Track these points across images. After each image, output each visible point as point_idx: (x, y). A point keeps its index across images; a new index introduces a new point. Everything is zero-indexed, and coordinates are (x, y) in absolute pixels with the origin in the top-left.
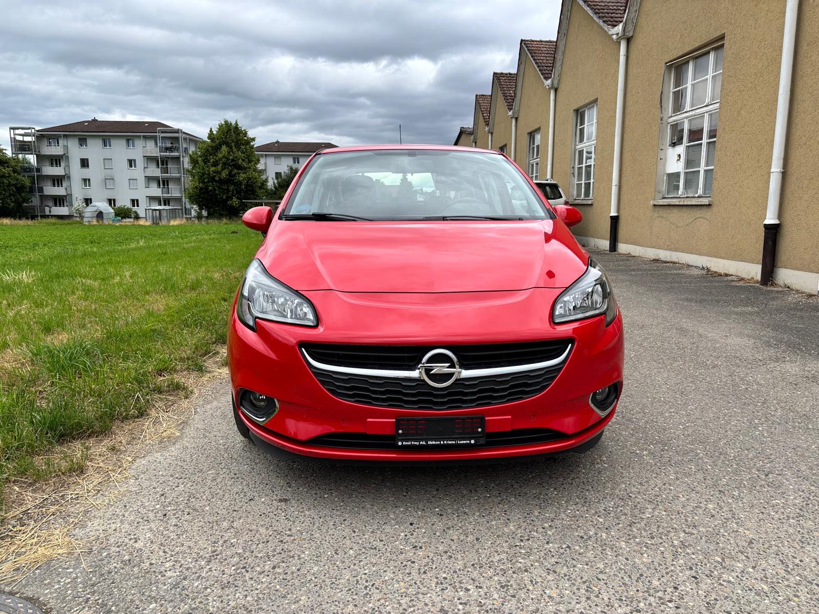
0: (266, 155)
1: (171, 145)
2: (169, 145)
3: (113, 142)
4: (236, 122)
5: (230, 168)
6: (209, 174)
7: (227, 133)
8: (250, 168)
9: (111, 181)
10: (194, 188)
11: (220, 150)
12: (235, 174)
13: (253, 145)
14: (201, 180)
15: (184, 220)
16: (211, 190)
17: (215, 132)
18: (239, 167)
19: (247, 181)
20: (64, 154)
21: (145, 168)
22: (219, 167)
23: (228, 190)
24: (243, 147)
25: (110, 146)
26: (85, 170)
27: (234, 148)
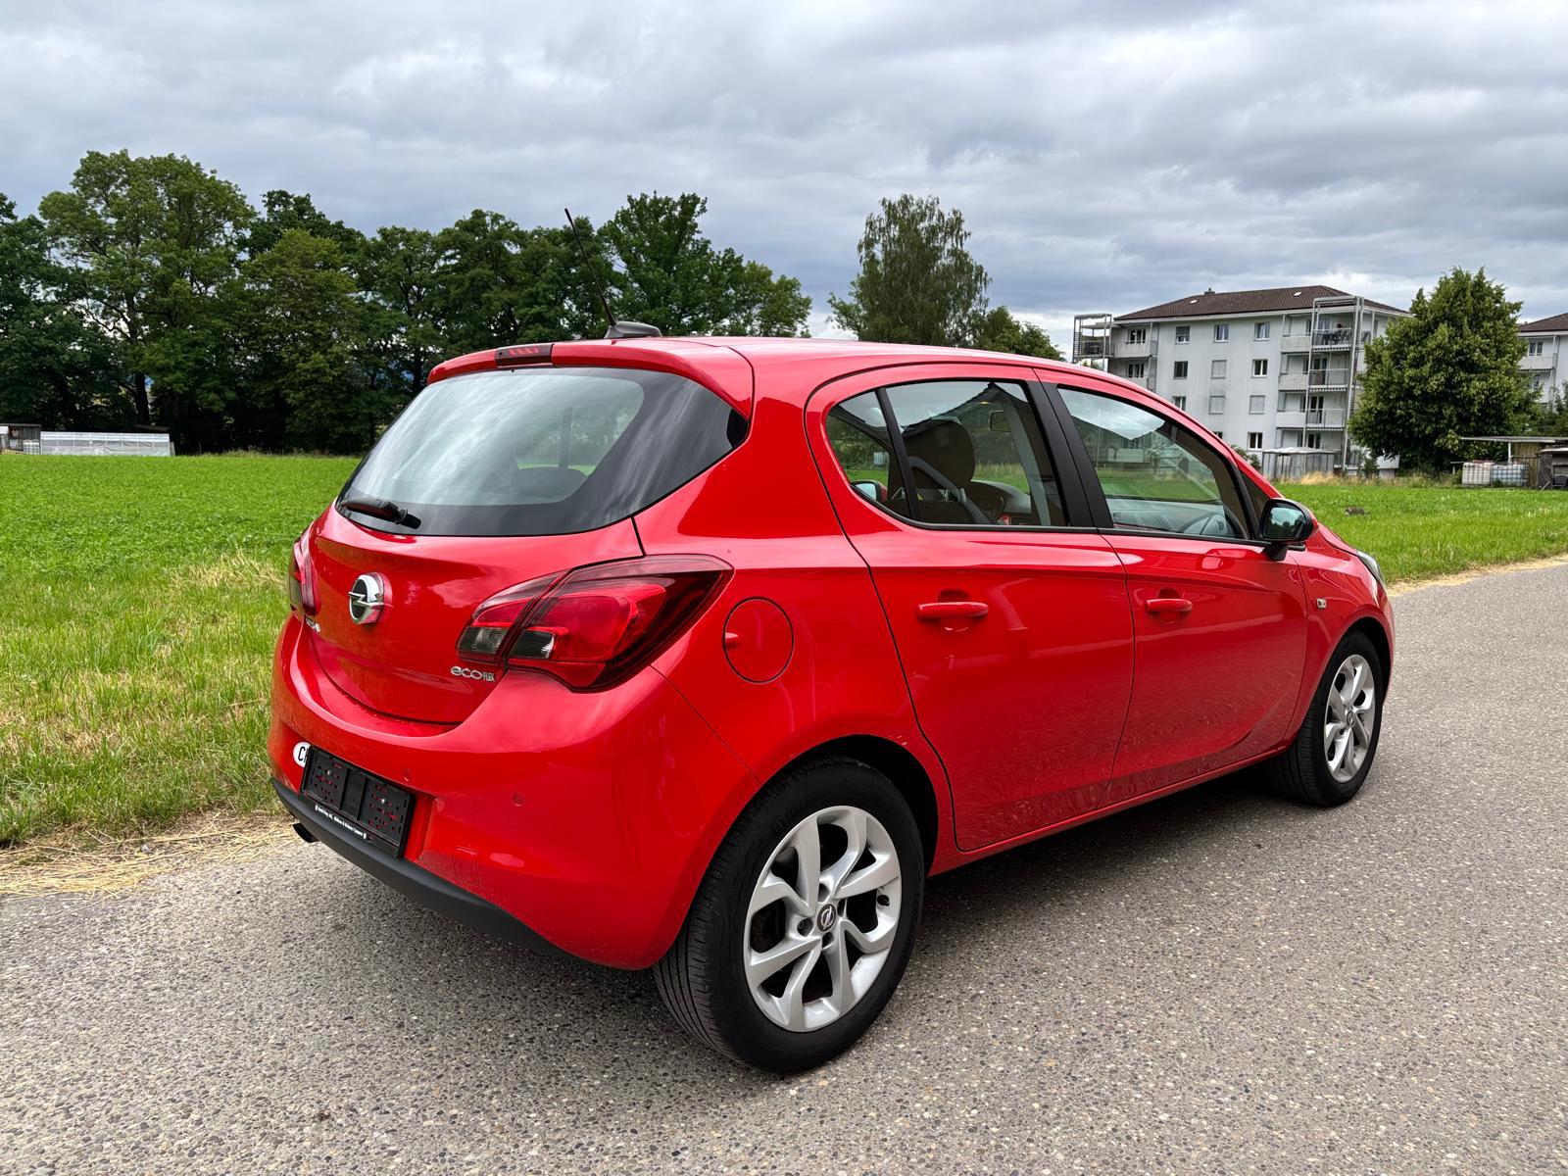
0: (1559, 337)
1: (1337, 329)
2: (1333, 329)
3: (1233, 330)
4: (1481, 273)
5: (1451, 370)
6: (1400, 384)
7: (1455, 297)
8: (1497, 368)
9: (1220, 399)
10: (1364, 412)
11: (1433, 333)
12: (1460, 383)
13: (1514, 320)
14: (1383, 393)
15: (1330, 475)
16: (1401, 416)
17: (1428, 298)
18: (1471, 367)
19: (1487, 398)
20: (1151, 356)
21: (1281, 374)
22: (1426, 369)
23: (1440, 416)
24: (1487, 324)
25: (1226, 338)
26: (1180, 382)
27: (1466, 327)
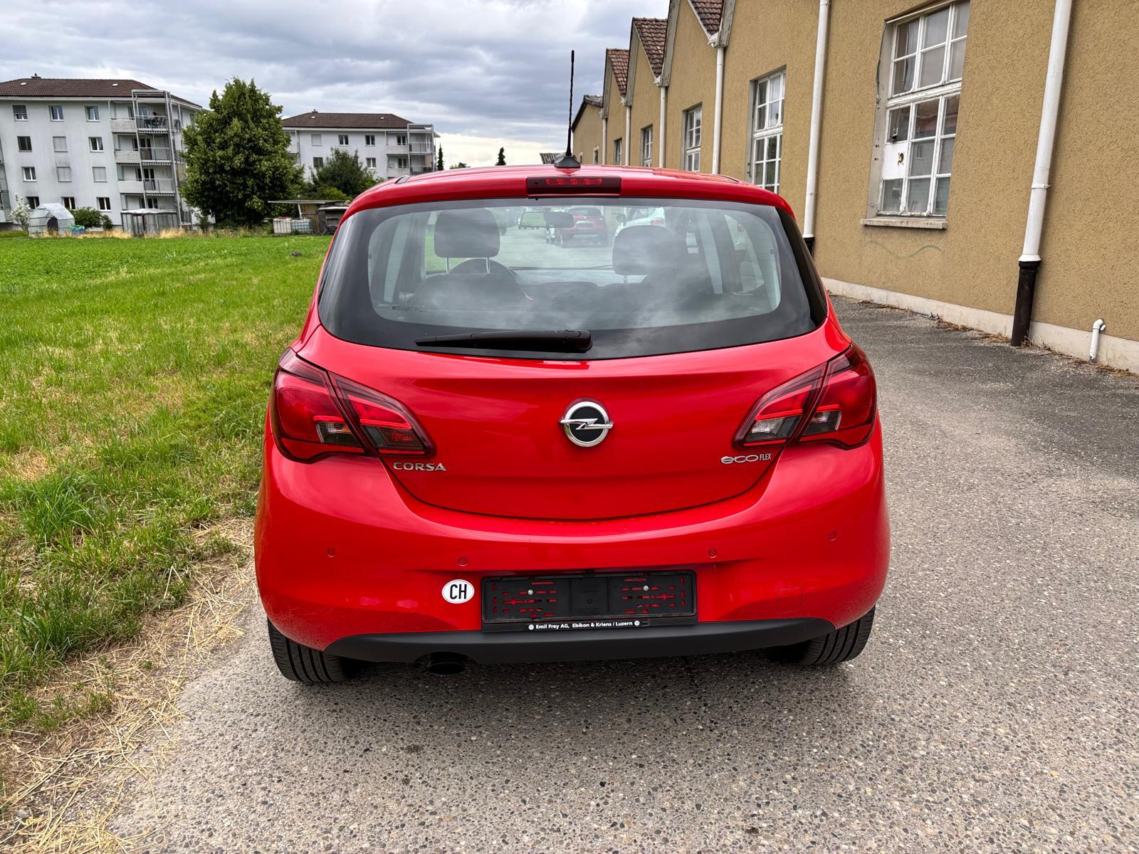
0: (298, 131)
1: (154, 116)
2: (151, 116)
3: (66, 111)
4: (252, 82)
5: (247, 152)
6: (214, 161)
7: (239, 99)
8: (276, 152)
9: (67, 170)
10: (193, 182)
11: (230, 124)
12: (254, 162)
13: (280, 118)
14: (204, 169)
15: (181, 231)
16: (219, 185)
17: (220, 97)
18: (260, 151)
19: (273, 173)
21: (116, 150)
22: (230, 151)
23: (245, 186)
24: (264, 121)
25: (61, 118)
26: (25, 154)
27: (250, 122)
